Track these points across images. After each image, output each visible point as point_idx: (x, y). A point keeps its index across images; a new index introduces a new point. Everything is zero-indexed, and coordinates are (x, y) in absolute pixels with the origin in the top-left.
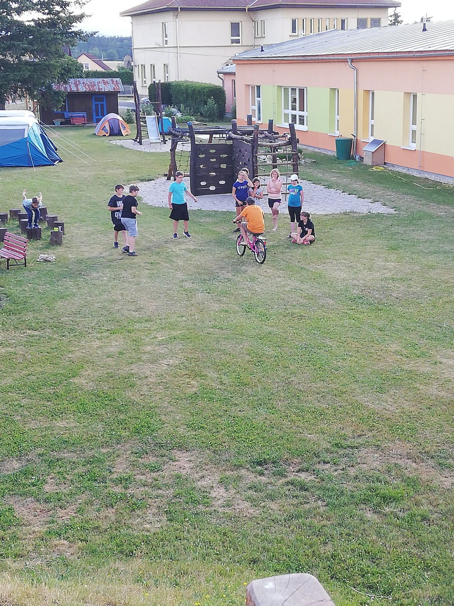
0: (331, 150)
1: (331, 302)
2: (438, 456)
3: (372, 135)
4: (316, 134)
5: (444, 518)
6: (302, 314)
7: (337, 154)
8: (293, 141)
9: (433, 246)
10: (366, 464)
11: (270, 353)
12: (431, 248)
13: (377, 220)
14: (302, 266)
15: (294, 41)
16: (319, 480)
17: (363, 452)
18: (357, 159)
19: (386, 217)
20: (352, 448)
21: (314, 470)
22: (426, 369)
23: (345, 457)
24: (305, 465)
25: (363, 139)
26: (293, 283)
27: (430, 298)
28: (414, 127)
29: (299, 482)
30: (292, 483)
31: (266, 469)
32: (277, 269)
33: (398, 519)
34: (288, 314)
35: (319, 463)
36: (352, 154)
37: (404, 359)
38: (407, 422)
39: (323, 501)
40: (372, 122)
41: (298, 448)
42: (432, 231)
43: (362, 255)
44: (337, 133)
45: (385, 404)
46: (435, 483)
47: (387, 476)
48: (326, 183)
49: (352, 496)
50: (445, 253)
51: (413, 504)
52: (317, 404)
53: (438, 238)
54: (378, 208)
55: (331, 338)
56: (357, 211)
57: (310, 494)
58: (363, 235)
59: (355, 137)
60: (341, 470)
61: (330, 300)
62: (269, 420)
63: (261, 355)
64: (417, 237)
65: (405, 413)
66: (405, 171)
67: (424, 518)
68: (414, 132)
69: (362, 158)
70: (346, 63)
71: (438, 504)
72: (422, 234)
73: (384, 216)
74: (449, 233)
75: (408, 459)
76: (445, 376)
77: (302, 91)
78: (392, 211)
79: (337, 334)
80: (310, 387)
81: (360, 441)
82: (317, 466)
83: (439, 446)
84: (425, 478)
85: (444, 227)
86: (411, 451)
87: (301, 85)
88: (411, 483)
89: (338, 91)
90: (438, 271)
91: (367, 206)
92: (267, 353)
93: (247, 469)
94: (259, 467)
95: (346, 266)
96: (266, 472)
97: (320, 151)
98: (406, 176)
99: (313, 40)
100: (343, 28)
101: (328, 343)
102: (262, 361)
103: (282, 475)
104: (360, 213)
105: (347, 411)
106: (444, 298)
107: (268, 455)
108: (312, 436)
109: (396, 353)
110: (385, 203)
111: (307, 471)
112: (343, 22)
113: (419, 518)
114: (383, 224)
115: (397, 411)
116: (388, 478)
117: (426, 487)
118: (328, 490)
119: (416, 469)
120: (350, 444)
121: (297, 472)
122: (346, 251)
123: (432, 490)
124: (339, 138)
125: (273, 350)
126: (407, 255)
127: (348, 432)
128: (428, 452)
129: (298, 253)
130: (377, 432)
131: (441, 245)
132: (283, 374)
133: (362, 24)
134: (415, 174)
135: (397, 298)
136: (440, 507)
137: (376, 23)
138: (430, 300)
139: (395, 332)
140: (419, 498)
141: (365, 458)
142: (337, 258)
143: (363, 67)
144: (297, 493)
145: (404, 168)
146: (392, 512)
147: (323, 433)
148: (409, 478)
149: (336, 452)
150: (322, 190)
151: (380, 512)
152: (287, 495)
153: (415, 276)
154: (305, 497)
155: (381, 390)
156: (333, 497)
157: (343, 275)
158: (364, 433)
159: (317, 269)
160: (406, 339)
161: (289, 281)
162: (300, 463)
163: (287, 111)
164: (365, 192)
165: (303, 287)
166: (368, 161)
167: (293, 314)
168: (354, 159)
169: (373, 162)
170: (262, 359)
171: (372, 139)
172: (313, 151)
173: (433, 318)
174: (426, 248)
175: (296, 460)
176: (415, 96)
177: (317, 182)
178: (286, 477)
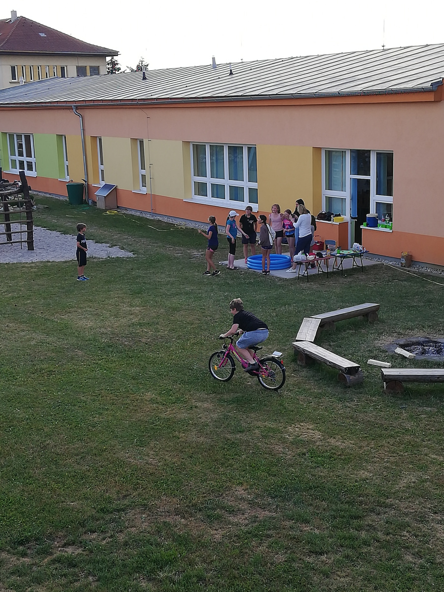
0: (64, 195)
1: (80, 353)
2: (206, 507)
3: (103, 180)
4: (46, 180)
5: (219, 576)
6: (51, 369)
7: (69, 199)
8: (24, 189)
9: (174, 287)
10: (135, 527)
11: (21, 416)
12: (173, 290)
13: (117, 264)
14: (46, 317)
15: (16, 88)
16: (87, 552)
17: (130, 514)
18: (90, 204)
19: (126, 261)
20: (118, 511)
21: (81, 542)
22: (183, 415)
23: (112, 522)
24: (71, 538)
25: (94, 184)
26: (39, 336)
27: (179, 341)
28: (143, 172)
29: (66, 558)
30: (58, 560)
31: (28, 548)
32: (20, 322)
33: (174, 584)
34: (36, 370)
35: (85, 533)
36: (84, 199)
37: (161, 407)
38: (171, 475)
39: (94, 576)
40: (102, 167)
41: (61, 519)
42: (172, 273)
43: (107, 302)
44: (68, 179)
45: (147, 458)
46: (207, 538)
47: (157, 537)
48: (62, 229)
49: (125, 566)
50: (187, 293)
51: (187, 564)
52: (77, 467)
53: (178, 279)
54: (117, 253)
55: (84, 393)
56: (96, 256)
57: (80, 570)
58: (104, 281)
59: (86, 182)
60: (109, 538)
61: (79, 351)
62: (27, 492)
63: (12, 420)
64: (158, 279)
65: (168, 466)
66: (138, 214)
67: (200, 578)
68: (144, 176)
69: (94, 203)
70: (71, 110)
71: (212, 561)
72: (163, 276)
73: (123, 260)
74: (187, 274)
75: (177, 515)
76: (203, 421)
77: (28, 138)
78: (131, 254)
79: (90, 387)
80: (68, 448)
81: (126, 502)
82: (84, 537)
83: (205, 497)
84: (195, 534)
85: (182, 269)
86: (179, 506)
87: (27, 132)
88: (183, 541)
89: (65, 137)
90: (182, 312)
91: (106, 250)
92: (17, 416)
93: (7, 551)
94: (21, 547)
95: (92, 314)
96: (29, 551)
97: (51, 196)
98: (139, 218)
99: (35, 87)
100: (63, 76)
101: (82, 398)
102: (13, 426)
103: (46, 552)
104: (99, 258)
105: (108, 470)
106: (192, 340)
107: (30, 532)
108: (75, 503)
109: (152, 401)
110: (123, 247)
111: (73, 544)
112: (63, 69)
113: (195, 579)
114: (123, 268)
115: (159, 464)
116: (159, 540)
117: (198, 544)
118: (98, 562)
119: (186, 525)
120: (115, 507)
121: (64, 546)
122: (91, 298)
123: (204, 546)
124: (70, 183)
125: (24, 412)
126: (151, 299)
127: (113, 494)
128: (196, 505)
129: (41, 303)
130: (143, 490)
131: (182, 286)
132: (37, 438)
133: (81, 71)
134: (148, 216)
135: (146, 344)
136: (215, 564)
137: (95, 71)
138: (178, 343)
139: (148, 379)
140: (192, 556)
141: (133, 520)
142: (82, 306)
143: (88, 114)
144: (65, 571)
145: (137, 211)
146: (167, 577)
147: (87, 499)
148: (180, 536)
149: (102, 518)
150: (58, 237)
151: (154, 579)
152: (54, 575)
153: (161, 320)
154: (75, 574)
155: (142, 444)
156: (104, 569)
157: (90, 324)
158: (129, 493)
159: (62, 319)
160: (159, 386)
161: (34, 334)
162: (65, 536)
163: (13, 158)
164: (102, 237)
165: (50, 339)
166: (101, 205)
167: (42, 369)
168: (86, 203)
169: (106, 206)
170: (12, 424)
171: (103, 183)
172: (44, 197)
173: (183, 361)
174: (168, 290)
175: (60, 533)
176: (142, 142)
177: (52, 228)
178: (51, 554)
